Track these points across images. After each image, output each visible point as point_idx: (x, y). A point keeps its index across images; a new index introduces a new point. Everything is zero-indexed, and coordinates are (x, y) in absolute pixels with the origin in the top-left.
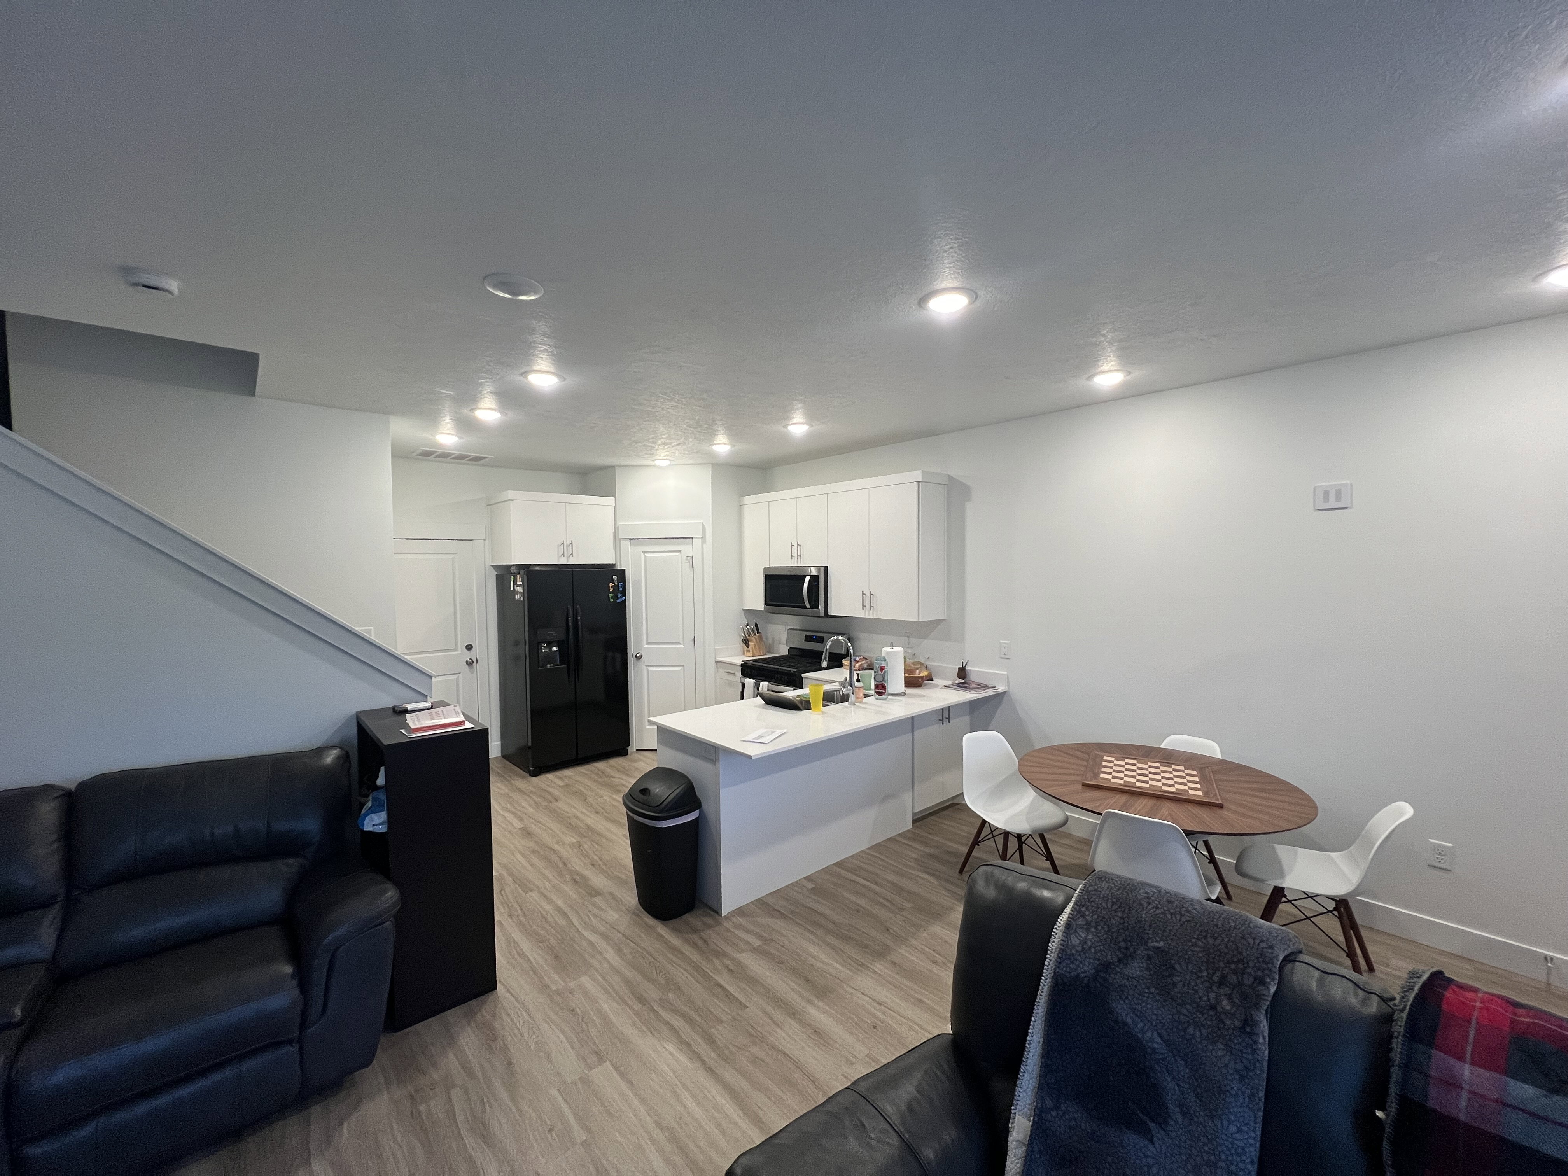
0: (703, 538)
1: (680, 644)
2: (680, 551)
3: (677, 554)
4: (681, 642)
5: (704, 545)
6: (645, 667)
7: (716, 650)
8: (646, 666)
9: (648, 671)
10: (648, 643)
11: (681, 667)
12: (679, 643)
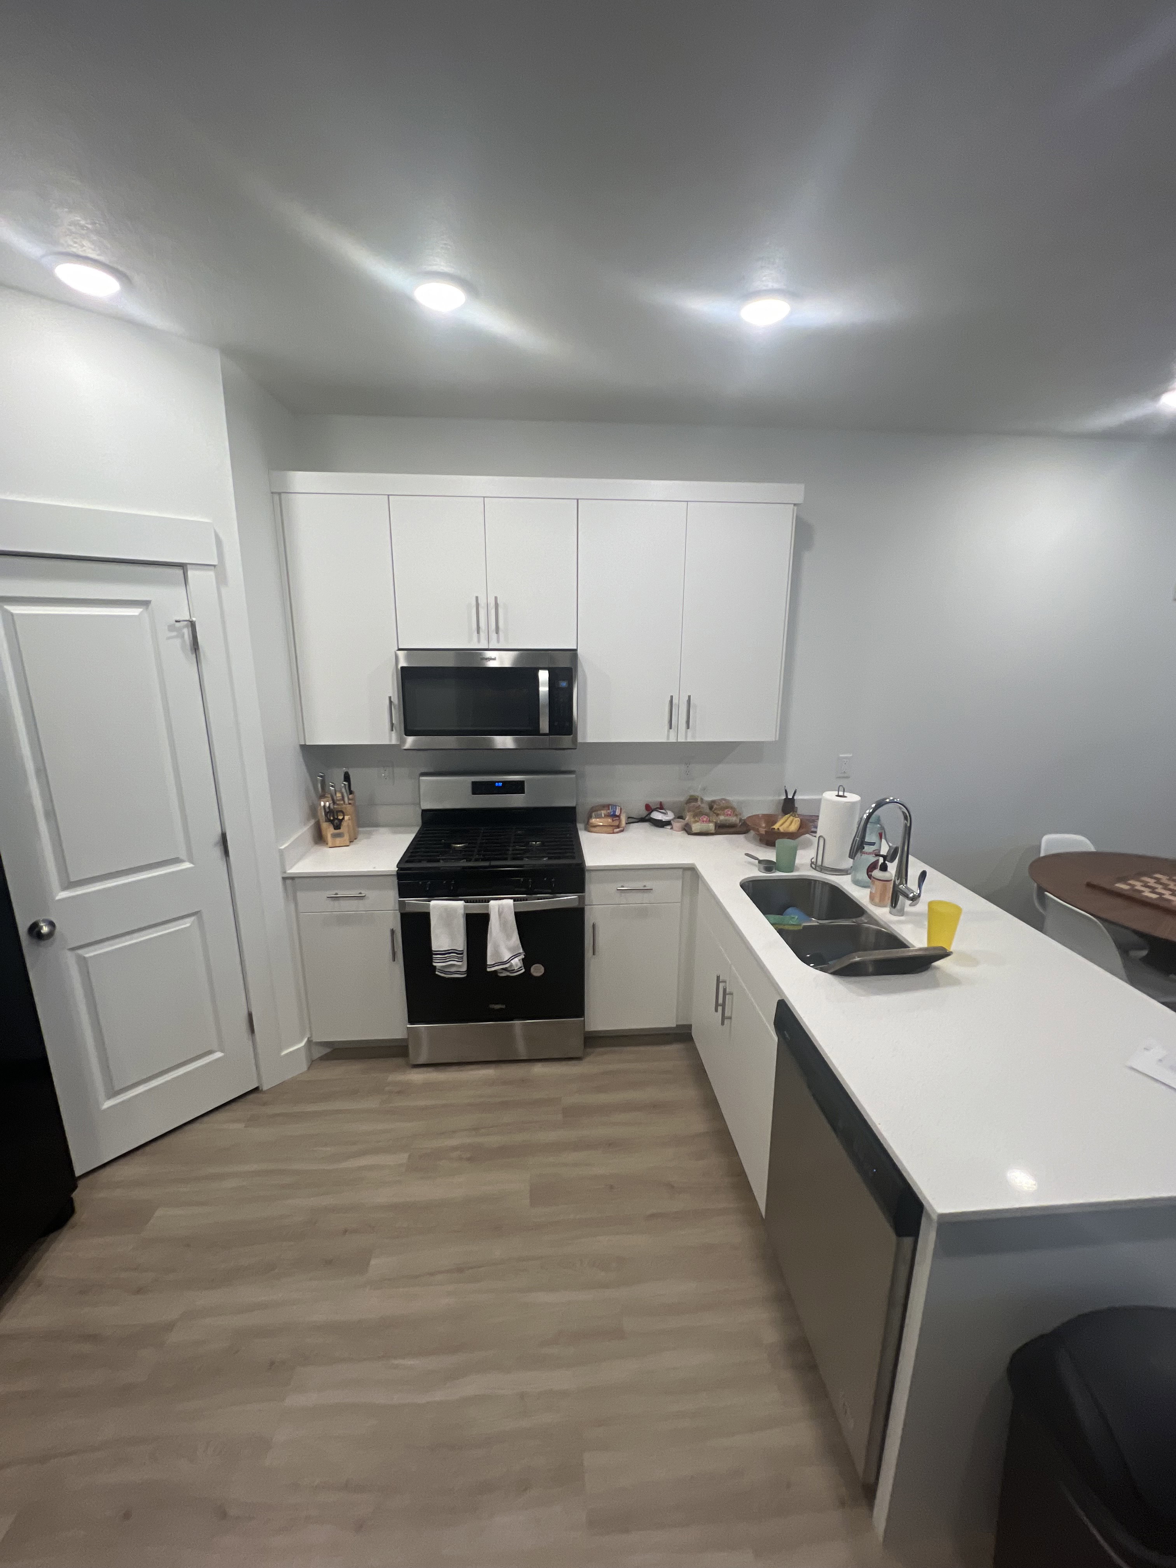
0: (218, 569)
1: (181, 861)
2: (145, 604)
3: (135, 612)
4: (183, 855)
5: (224, 590)
6: (69, 954)
7: (281, 852)
8: (73, 949)
9: (83, 962)
10: (69, 885)
11: (192, 919)
12: (177, 861)
